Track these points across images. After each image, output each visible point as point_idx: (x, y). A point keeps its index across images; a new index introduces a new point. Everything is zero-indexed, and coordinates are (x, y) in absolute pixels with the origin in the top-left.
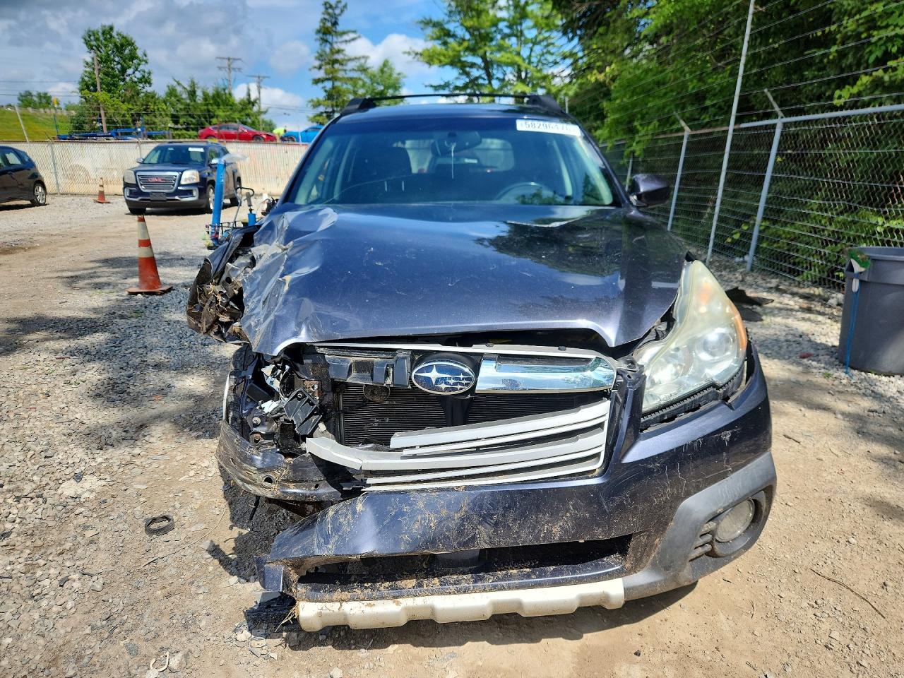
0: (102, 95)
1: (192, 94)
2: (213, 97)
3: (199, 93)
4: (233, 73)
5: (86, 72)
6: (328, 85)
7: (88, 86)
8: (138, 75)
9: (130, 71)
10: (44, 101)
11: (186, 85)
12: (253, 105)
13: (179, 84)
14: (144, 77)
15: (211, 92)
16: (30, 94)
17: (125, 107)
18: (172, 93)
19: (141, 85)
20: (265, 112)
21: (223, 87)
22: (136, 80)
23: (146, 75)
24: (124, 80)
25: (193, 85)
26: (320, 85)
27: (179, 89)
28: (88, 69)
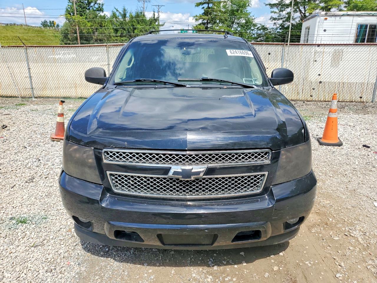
0: (77, 18)
1: (124, 16)
2: (136, 17)
3: (128, 15)
4: (146, 3)
5: (69, 5)
6: (206, 6)
7: (69, 12)
8: (96, 6)
9: (92, 4)
10: (52, 25)
11: (121, 11)
12: (156, 21)
13: (117, 11)
14: (99, 7)
15: (134, 14)
16: (46, 22)
17: (89, 24)
18: (114, 15)
19: (98, 12)
20: (163, 25)
21: (140, 11)
22: (95, 9)
23: (101, 6)
24: (89, 9)
25: (125, 10)
26: (201, 7)
27: (117, 14)
28: (70, 4)
